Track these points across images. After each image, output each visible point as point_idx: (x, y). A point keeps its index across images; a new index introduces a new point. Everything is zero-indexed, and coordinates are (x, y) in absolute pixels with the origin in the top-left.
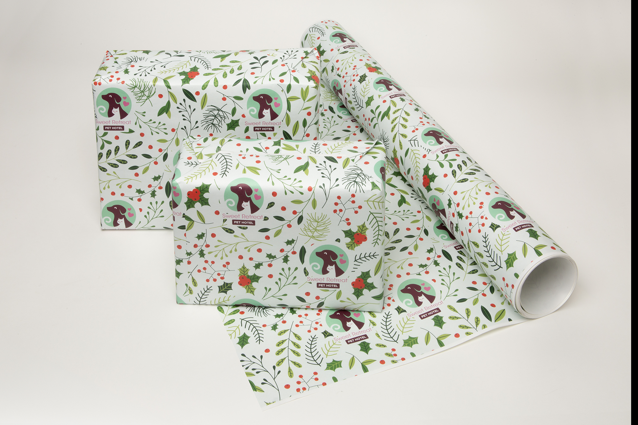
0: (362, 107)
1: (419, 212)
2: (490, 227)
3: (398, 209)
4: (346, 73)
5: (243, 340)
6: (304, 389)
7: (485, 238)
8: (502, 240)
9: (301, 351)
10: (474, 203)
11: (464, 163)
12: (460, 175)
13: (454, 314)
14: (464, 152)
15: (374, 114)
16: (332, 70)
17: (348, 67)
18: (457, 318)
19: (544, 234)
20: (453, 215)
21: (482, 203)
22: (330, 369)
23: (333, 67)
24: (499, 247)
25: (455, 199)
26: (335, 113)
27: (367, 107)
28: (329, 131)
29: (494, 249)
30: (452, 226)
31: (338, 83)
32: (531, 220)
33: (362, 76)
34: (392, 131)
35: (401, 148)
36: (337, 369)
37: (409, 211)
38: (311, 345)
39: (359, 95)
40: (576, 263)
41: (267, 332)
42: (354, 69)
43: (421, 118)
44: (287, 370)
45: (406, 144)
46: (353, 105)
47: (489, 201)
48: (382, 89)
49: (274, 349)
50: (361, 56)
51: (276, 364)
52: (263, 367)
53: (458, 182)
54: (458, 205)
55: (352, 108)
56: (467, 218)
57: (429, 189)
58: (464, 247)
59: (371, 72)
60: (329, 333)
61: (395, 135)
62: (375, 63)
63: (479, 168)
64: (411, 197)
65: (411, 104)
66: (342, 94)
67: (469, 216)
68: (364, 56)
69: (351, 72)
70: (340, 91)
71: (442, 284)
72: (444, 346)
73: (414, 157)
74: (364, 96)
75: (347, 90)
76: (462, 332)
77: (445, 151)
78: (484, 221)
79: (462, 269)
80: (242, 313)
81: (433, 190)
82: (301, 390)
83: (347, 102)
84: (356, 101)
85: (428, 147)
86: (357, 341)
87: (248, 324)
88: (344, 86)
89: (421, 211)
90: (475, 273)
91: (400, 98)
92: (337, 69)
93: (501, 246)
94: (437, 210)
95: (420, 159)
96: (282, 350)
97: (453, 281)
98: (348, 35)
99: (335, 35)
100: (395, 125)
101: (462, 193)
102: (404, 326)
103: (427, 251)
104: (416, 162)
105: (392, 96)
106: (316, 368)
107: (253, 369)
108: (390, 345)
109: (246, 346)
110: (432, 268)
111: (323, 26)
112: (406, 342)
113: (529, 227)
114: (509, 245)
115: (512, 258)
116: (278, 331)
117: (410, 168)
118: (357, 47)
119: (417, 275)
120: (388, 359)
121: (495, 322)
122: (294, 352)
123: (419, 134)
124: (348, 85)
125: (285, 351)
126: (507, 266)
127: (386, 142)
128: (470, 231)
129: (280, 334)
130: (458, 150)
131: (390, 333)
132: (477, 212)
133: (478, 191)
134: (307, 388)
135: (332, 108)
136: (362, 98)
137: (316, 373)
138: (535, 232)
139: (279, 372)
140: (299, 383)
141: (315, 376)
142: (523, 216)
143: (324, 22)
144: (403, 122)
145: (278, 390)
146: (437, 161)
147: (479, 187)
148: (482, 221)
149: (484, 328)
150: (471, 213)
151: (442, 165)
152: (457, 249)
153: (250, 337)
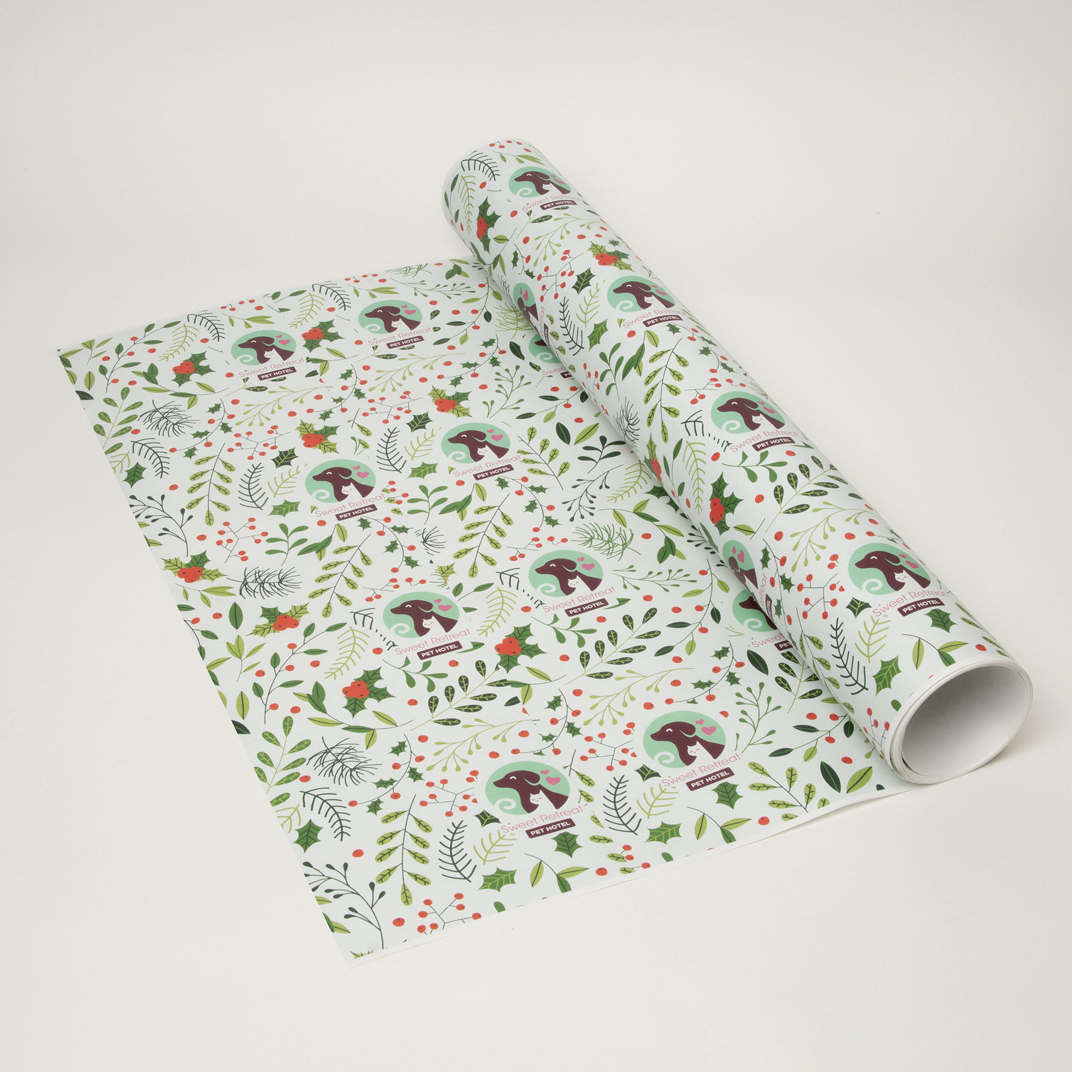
0: (581, 347)
1: (703, 573)
2: (849, 607)
3: (656, 567)
4: (547, 269)
5: (308, 836)
6: (434, 926)
7: (836, 630)
8: (871, 634)
9: (431, 853)
10: (818, 558)
11: (804, 469)
12: (792, 498)
13: (761, 779)
14: (807, 446)
15: (607, 363)
16: (515, 262)
17: (549, 252)
18: (768, 787)
19: (964, 620)
20: (772, 582)
21: (834, 557)
22: (490, 888)
23: (516, 254)
24: (864, 648)
25: (778, 549)
26: (523, 358)
27: (591, 346)
28: (508, 399)
29: (853, 651)
30: (769, 605)
31: (527, 291)
32: (940, 591)
33: (583, 275)
34: (647, 401)
35: (665, 440)
36: (505, 888)
37: (680, 570)
38: (452, 840)
39: (574, 319)
40: (1029, 675)
41: (359, 818)
42: (564, 259)
43: (713, 371)
44: (400, 890)
45: (676, 431)
46: (562, 341)
47: (850, 552)
48: (628, 305)
49: (372, 850)
50: (582, 226)
51: (377, 878)
52: (348, 885)
53: (787, 512)
54: (783, 561)
55: (559, 349)
56: (800, 588)
57: (723, 528)
58: (793, 645)
59: (604, 264)
60: (492, 816)
61: (653, 410)
62: (614, 243)
63: (838, 479)
64: (689, 541)
65: (692, 339)
66: (536, 316)
67: (806, 584)
68: (588, 228)
69: (557, 266)
70: (533, 310)
71: (742, 720)
72: (735, 840)
73: (693, 458)
74: (585, 323)
75: (548, 308)
76: (775, 814)
77: (763, 445)
78: (836, 594)
79: (788, 688)
80: (306, 779)
81: (732, 530)
82: (428, 929)
83: (549, 335)
84: (569, 334)
85: (724, 435)
86: (551, 831)
87: (318, 802)
88: (542, 299)
89: (709, 572)
90: (814, 697)
91: (669, 325)
92: (525, 260)
93: (868, 645)
94: (739, 571)
95: (705, 463)
96: (390, 851)
97: (766, 713)
98: (554, 176)
99: (523, 178)
100: (653, 388)
101: (793, 535)
102: (653, 803)
103: (714, 654)
104: (698, 469)
105: (650, 320)
106: (461, 886)
107: (328, 891)
108: (620, 839)
109: (313, 847)
110: (722, 689)
111: (493, 155)
112: (653, 832)
113: (933, 605)
114: (885, 644)
115: (889, 669)
116: (381, 814)
117: (684, 483)
118: (575, 204)
119: (688, 702)
120: (614, 867)
121: (847, 792)
122: (415, 855)
123: (707, 407)
124: (549, 296)
125: (396, 854)
126: (878, 686)
127: (632, 425)
128: (805, 615)
129: (386, 820)
130: (793, 442)
131: (622, 816)
132: (822, 575)
133: (828, 532)
134: (440, 924)
135: (518, 347)
136: (581, 326)
137: (459, 896)
138: (947, 615)
139: (382, 894)
140: (423, 914)
141: (459, 902)
142: (924, 582)
143: (497, 145)
144: (670, 380)
145: (380, 930)
146: (744, 467)
147: (832, 522)
148: (830, 595)
149: (823, 806)
150: (809, 578)
151: (753, 477)
152: (780, 649)
153: (322, 828)
